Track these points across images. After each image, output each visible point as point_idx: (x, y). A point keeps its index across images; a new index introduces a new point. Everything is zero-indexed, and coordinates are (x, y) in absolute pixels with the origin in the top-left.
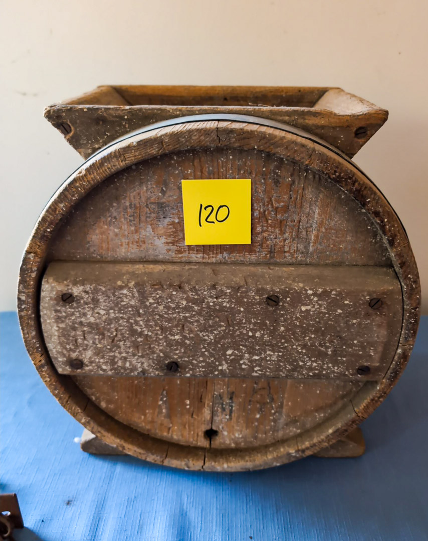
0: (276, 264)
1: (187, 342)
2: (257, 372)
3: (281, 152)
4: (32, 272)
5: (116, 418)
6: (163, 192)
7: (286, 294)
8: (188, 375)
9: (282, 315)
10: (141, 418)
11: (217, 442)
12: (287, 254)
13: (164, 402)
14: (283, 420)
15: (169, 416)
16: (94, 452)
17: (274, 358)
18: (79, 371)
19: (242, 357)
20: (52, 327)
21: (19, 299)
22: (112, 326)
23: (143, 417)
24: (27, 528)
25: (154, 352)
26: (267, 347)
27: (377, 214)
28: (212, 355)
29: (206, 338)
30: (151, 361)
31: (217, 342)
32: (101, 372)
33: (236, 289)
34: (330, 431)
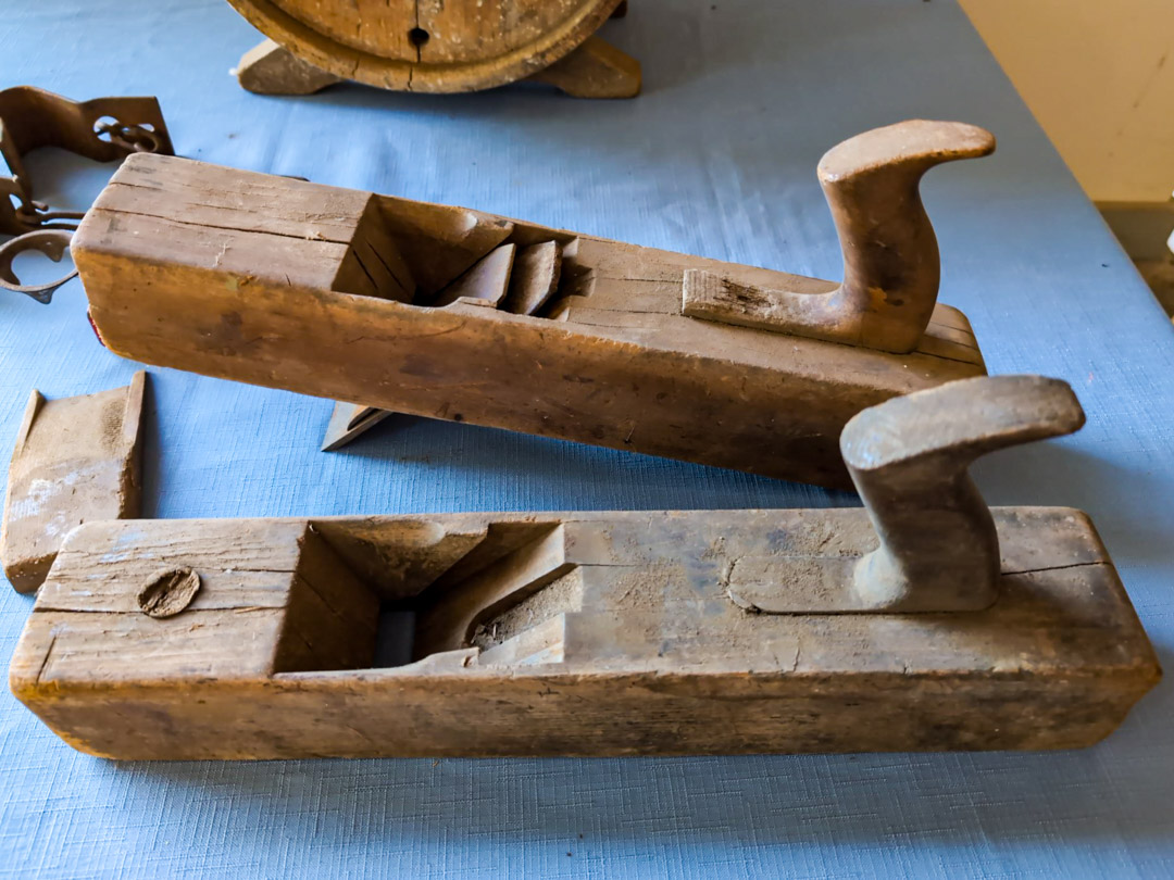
10: (315, 6)
11: (428, 50)
14: (514, 14)
16: (259, 89)
23: (318, 5)
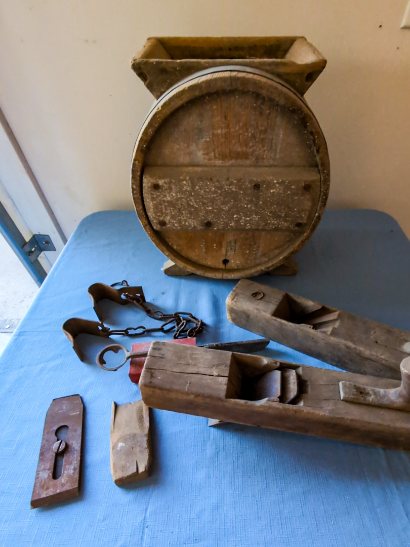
0: (259, 166)
1: (215, 211)
2: (248, 226)
3: (264, 92)
4: (138, 172)
5: (181, 254)
6: (201, 121)
7: (264, 182)
8: (216, 229)
9: (261, 195)
10: (193, 254)
11: (229, 266)
12: (265, 160)
13: (204, 245)
14: (259, 254)
15: (206, 253)
17: (257, 219)
18: (164, 227)
19: (241, 219)
20: (150, 203)
21: (132, 188)
22: (179, 202)
24: (148, 302)
25: (199, 217)
26: (253, 213)
27: (312, 133)
28: (227, 218)
29: (224, 208)
30: (198, 222)
31: (229, 210)
32: (175, 228)
33: (239, 181)
34: (281, 258)
